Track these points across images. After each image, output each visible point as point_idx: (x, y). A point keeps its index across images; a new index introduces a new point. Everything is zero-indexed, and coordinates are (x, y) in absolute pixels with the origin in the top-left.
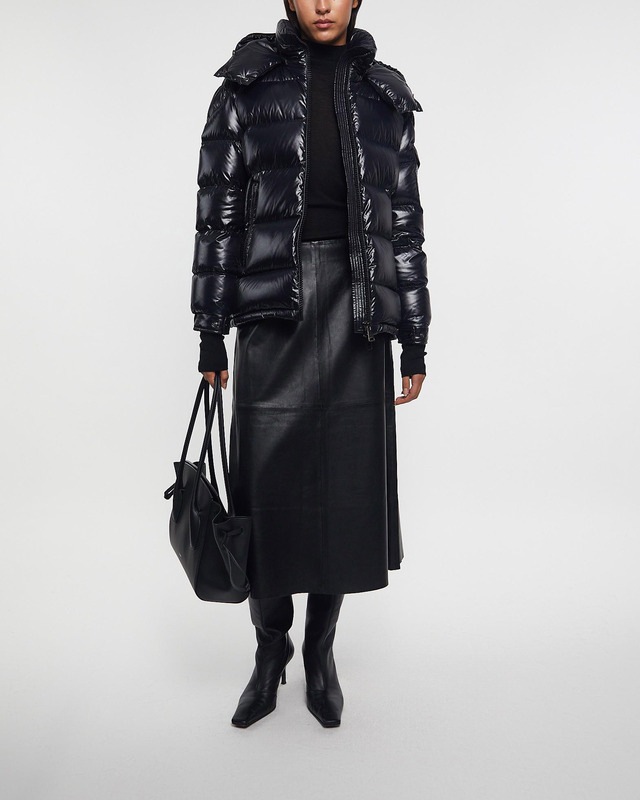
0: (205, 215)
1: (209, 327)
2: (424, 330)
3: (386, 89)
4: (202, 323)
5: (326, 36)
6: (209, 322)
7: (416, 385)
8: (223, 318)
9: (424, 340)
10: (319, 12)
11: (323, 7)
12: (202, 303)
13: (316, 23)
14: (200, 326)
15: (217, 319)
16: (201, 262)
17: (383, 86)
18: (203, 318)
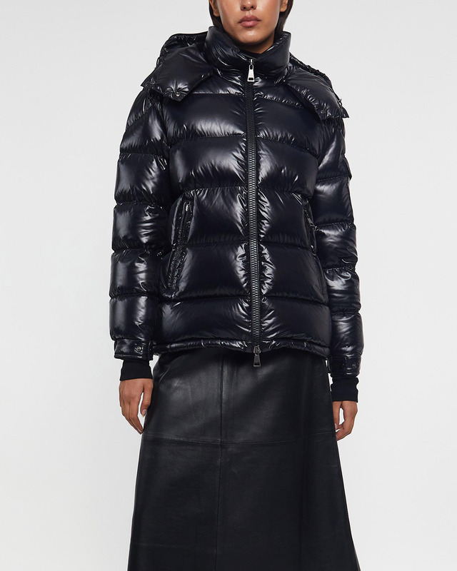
0: (122, 233)
1: (132, 352)
2: (356, 360)
3: (307, 94)
4: (125, 349)
5: (251, 35)
6: (132, 347)
7: (348, 419)
8: (147, 342)
9: (356, 371)
10: (244, 8)
11: (249, 3)
12: (123, 327)
13: (240, 22)
14: (122, 353)
15: (140, 343)
16: (119, 283)
17: (304, 92)
18: (125, 343)
